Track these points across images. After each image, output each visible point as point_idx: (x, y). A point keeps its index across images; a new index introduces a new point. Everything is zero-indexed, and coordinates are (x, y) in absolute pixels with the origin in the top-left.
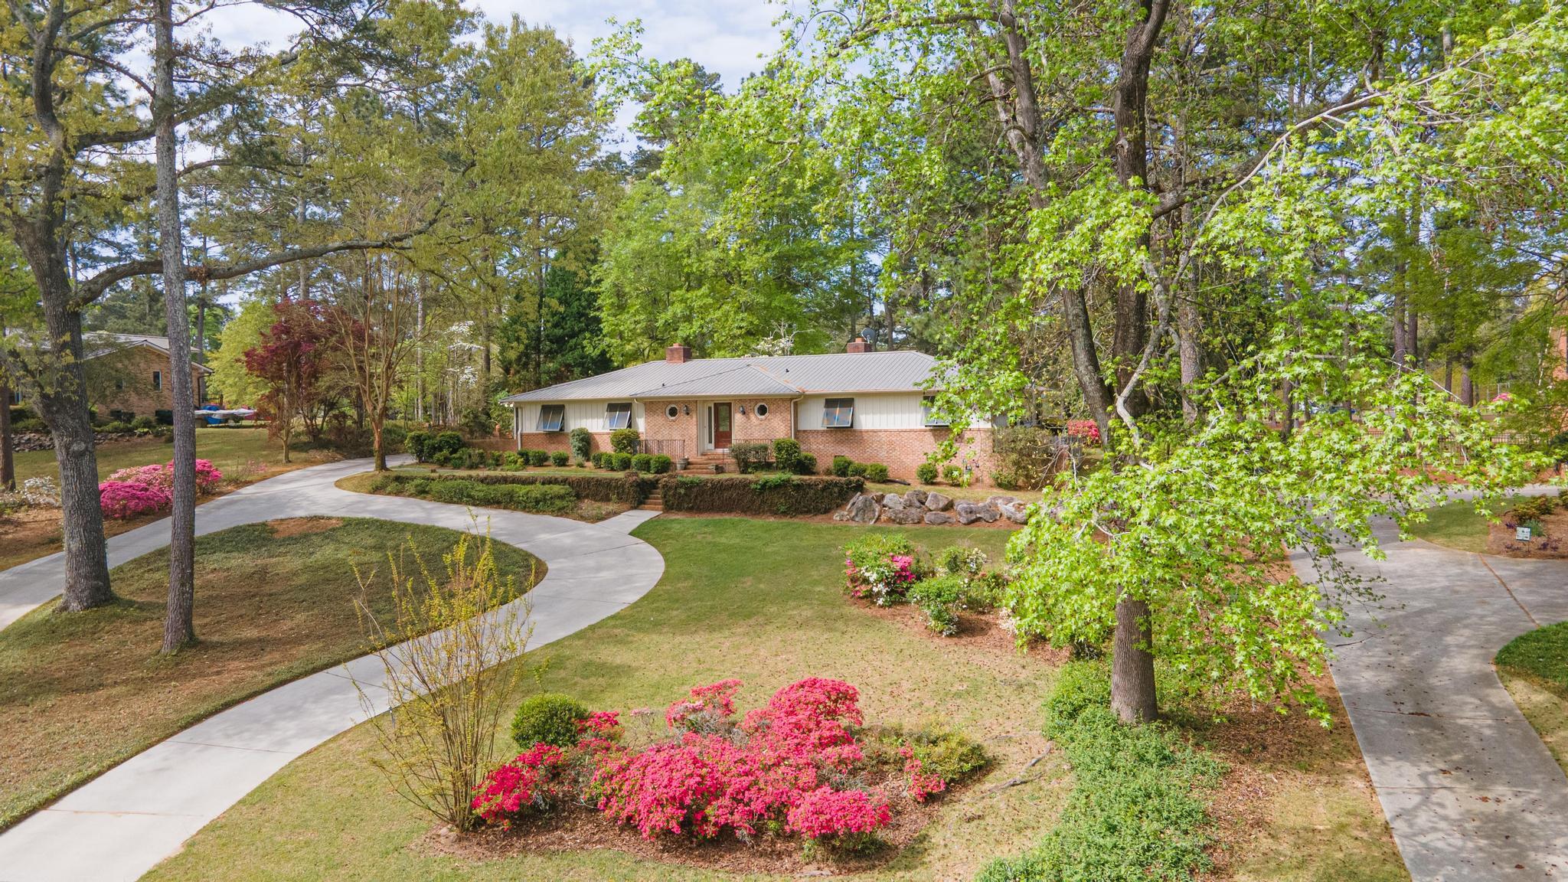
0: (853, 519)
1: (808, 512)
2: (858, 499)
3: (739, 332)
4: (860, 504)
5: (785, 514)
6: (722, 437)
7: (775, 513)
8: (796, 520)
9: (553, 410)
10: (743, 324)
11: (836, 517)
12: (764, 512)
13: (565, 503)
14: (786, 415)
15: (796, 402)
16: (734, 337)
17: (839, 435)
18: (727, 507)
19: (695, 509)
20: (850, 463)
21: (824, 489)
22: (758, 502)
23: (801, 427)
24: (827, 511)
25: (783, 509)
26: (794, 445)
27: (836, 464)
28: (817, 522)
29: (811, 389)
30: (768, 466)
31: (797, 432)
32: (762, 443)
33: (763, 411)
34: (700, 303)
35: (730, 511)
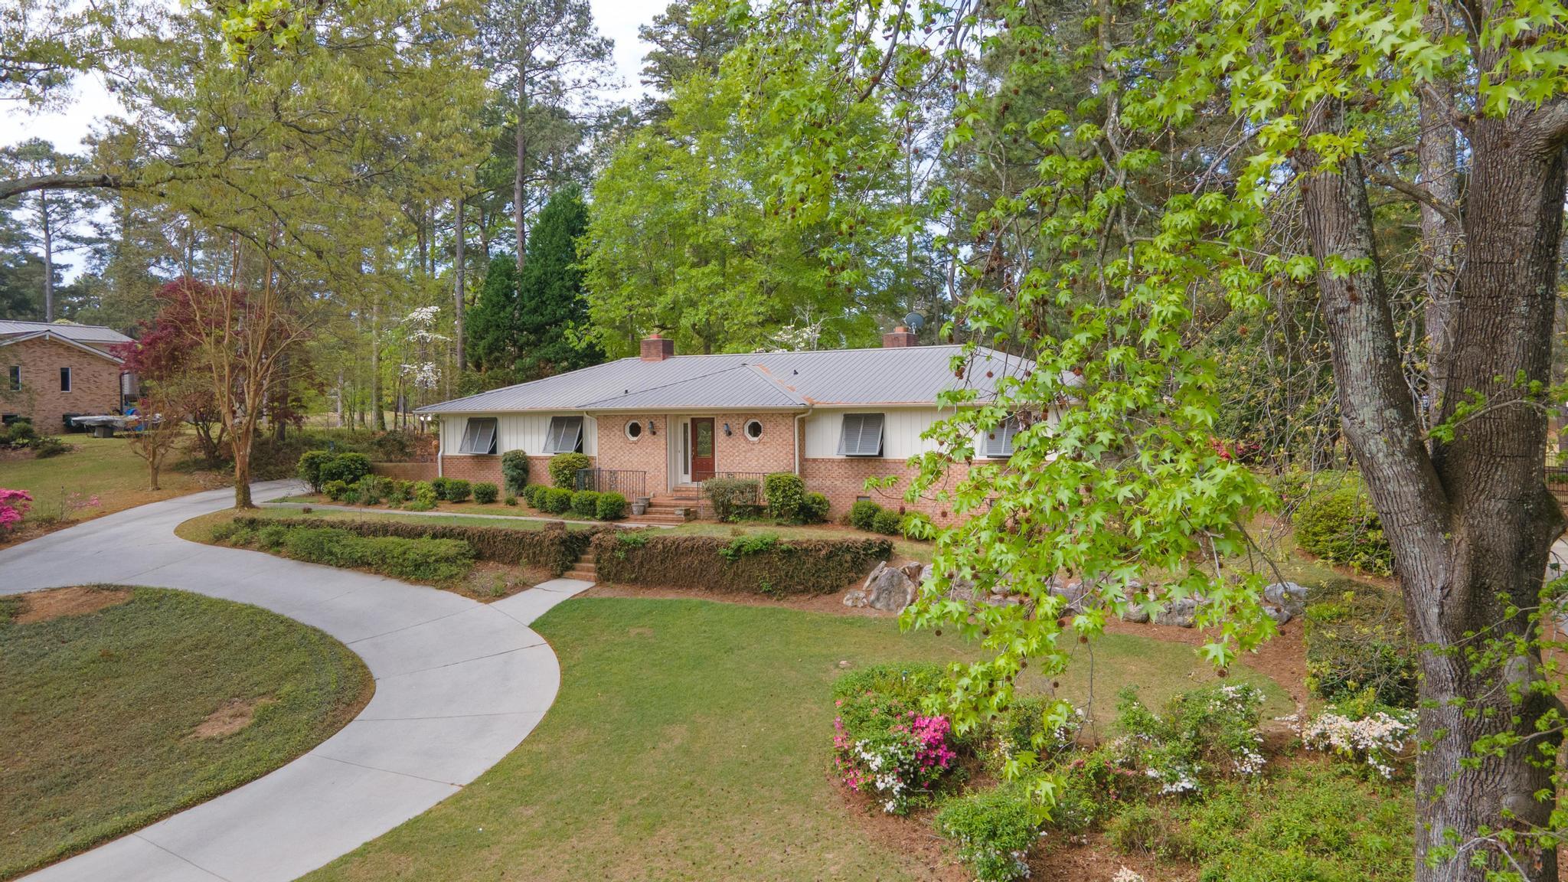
0: (872, 605)
1: (806, 591)
2: (882, 570)
3: (754, 320)
4: (883, 582)
5: (769, 594)
6: (702, 466)
7: (755, 592)
8: (785, 605)
9: (483, 425)
10: (762, 309)
11: (847, 601)
12: (739, 590)
13: (454, 569)
14: (788, 435)
15: (804, 418)
16: (751, 325)
17: (863, 466)
18: (684, 581)
19: (641, 581)
20: (876, 510)
21: (830, 556)
22: (729, 575)
23: (811, 454)
24: (834, 590)
25: (765, 586)
26: (795, 483)
27: (857, 511)
28: (815, 609)
29: (822, 401)
30: (757, 512)
31: (803, 460)
32: (751, 478)
33: (755, 430)
34: (707, 283)
35: (690, 587)
